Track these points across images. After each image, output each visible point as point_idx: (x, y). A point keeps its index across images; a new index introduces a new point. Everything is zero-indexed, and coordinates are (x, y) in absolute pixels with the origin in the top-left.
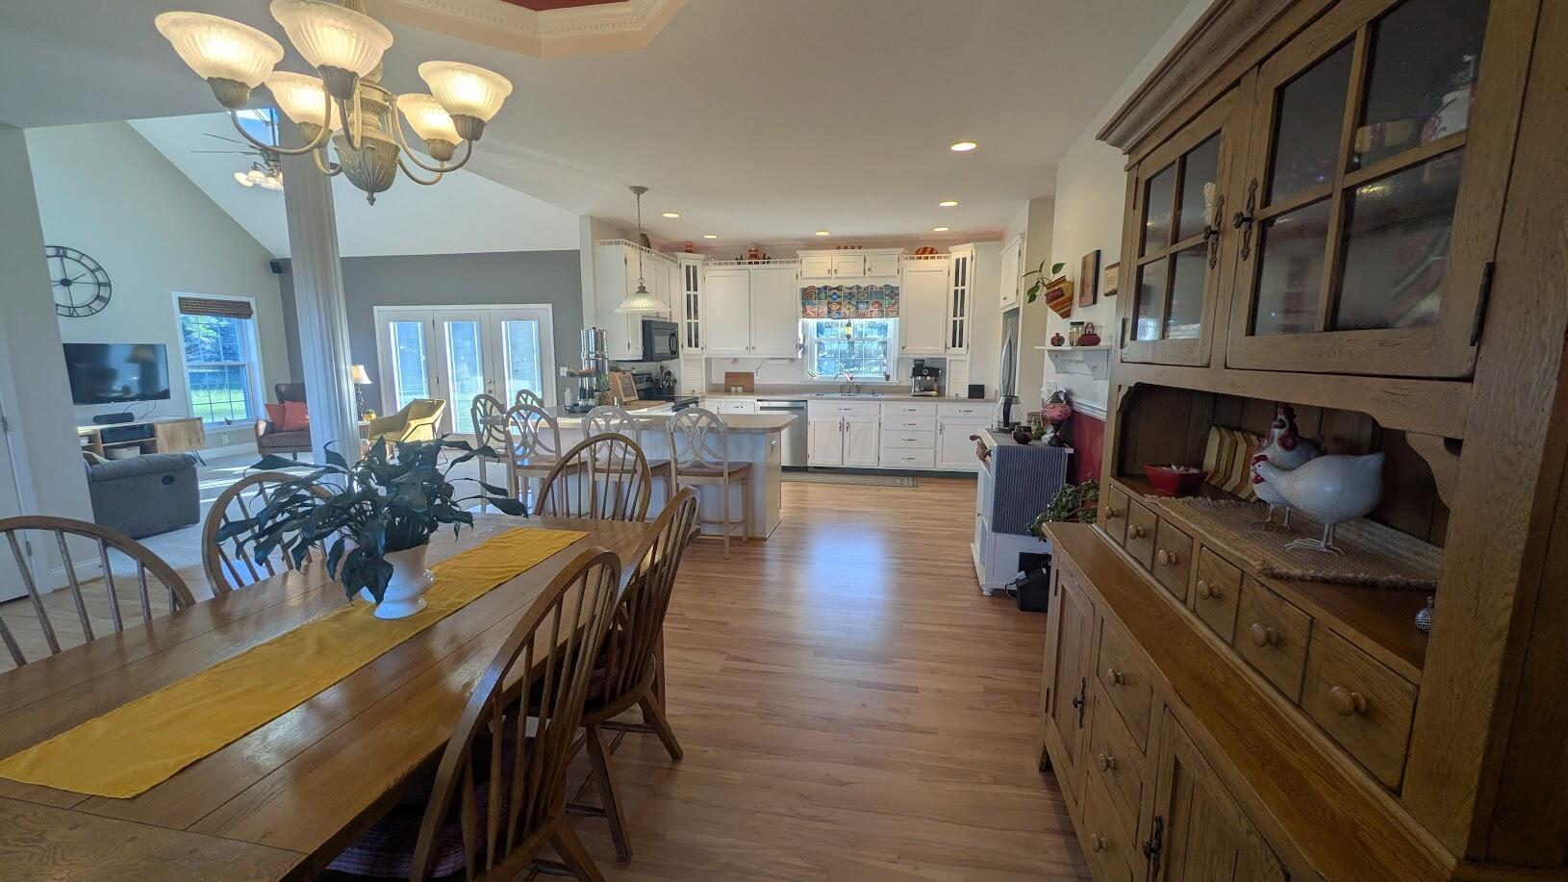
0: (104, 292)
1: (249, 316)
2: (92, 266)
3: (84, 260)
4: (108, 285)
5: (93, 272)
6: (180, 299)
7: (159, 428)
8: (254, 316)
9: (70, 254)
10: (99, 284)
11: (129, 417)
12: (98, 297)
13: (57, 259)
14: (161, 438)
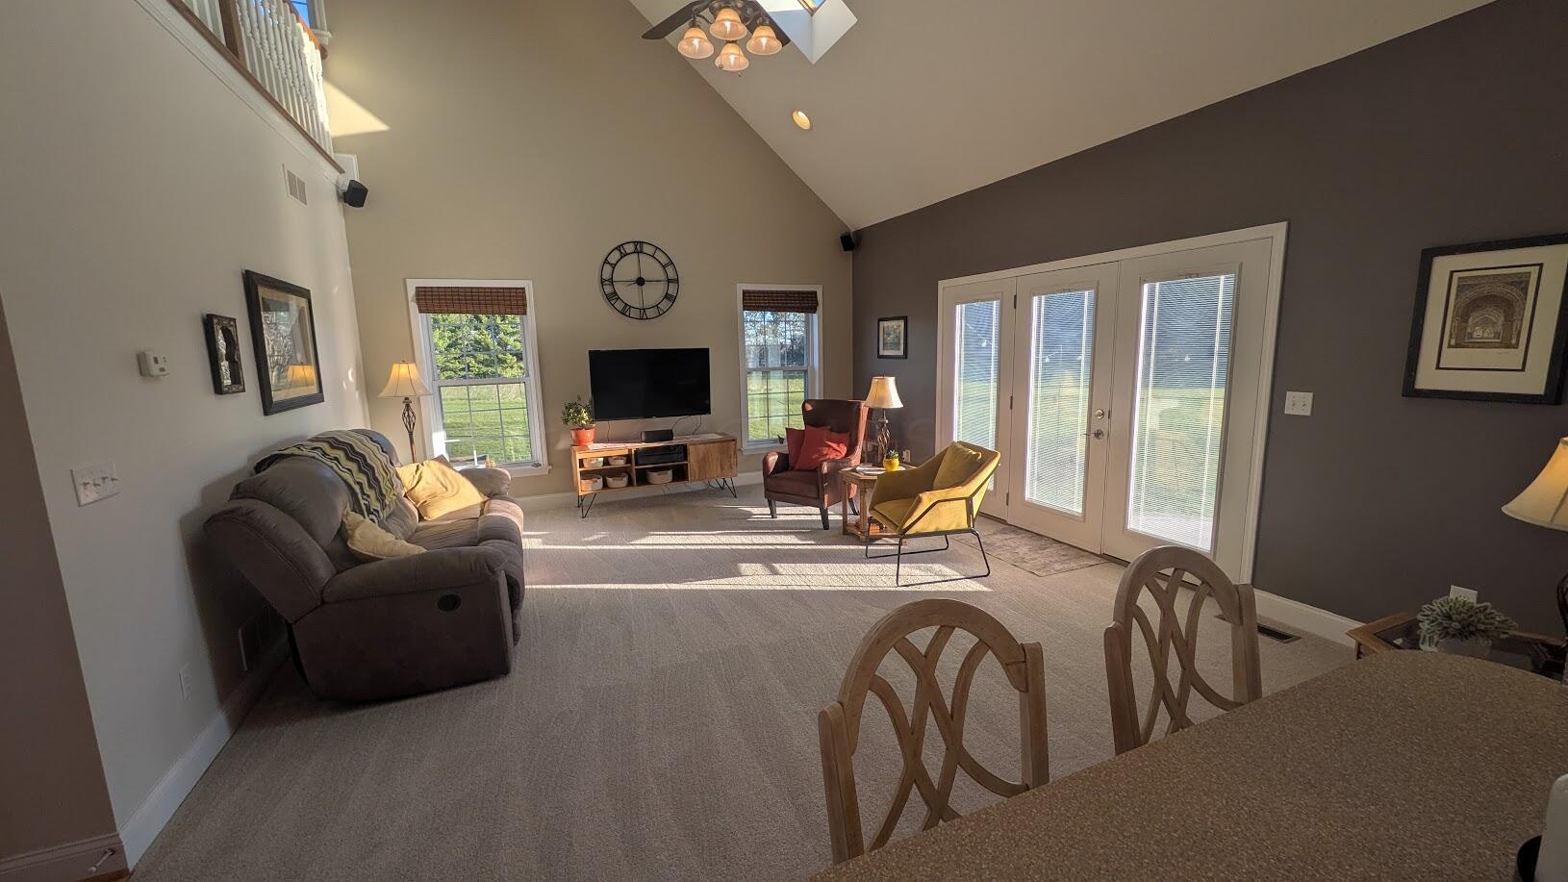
0: (672, 291)
1: (813, 309)
2: (664, 260)
3: (659, 255)
4: (677, 281)
5: (664, 267)
6: (744, 292)
7: (691, 449)
8: (820, 308)
9: (647, 249)
10: (669, 281)
11: (668, 435)
12: (667, 296)
13: (636, 255)
14: (692, 462)
